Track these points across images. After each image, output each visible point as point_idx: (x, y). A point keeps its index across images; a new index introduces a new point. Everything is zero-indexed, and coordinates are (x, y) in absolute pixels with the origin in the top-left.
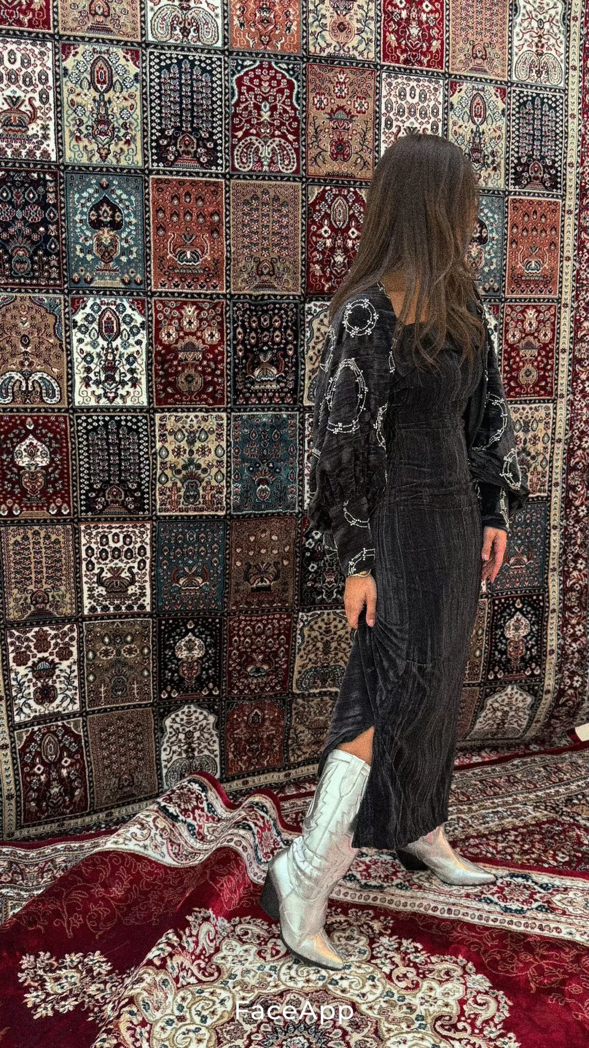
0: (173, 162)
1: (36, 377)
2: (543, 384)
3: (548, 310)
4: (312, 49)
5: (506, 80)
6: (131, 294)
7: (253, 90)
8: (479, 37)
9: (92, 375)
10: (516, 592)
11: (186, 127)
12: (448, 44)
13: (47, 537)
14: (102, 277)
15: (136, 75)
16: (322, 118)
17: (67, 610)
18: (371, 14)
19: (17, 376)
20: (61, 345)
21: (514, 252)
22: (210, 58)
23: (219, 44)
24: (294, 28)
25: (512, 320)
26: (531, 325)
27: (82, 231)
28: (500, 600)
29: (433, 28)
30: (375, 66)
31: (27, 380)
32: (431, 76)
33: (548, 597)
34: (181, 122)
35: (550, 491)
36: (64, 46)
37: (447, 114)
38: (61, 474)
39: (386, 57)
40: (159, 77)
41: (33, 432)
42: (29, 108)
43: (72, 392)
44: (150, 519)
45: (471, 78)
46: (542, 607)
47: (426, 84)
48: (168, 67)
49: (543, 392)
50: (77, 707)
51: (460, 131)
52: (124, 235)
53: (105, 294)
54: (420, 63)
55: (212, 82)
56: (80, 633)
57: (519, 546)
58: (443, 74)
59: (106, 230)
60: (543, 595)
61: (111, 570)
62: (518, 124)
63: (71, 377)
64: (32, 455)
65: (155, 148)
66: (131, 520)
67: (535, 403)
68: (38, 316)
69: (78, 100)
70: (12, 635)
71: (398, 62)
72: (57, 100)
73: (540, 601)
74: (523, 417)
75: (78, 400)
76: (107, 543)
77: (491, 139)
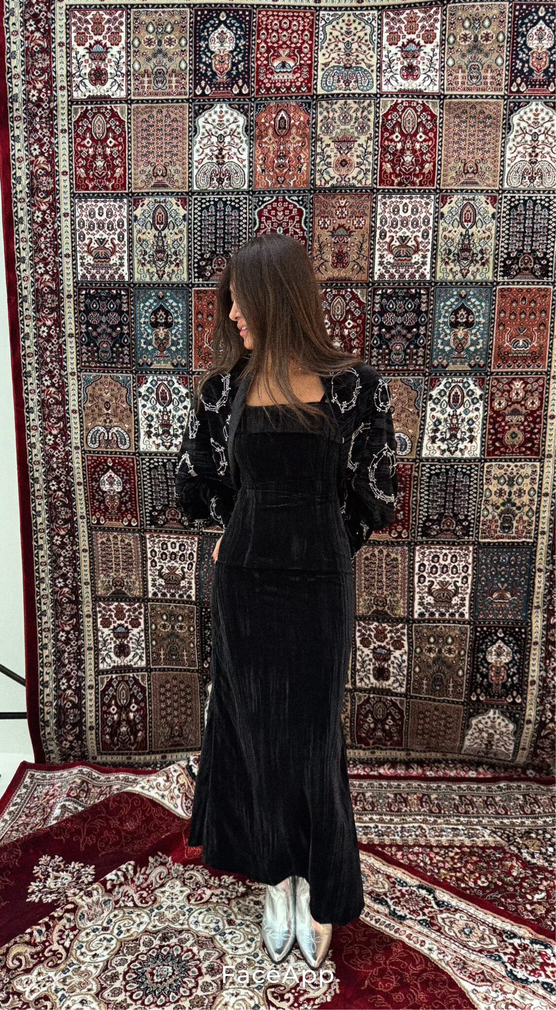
0: (209, 278)
1: (114, 430)
2: (529, 445)
3: (537, 381)
4: (318, 183)
5: (497, 188)
6: (178, 373)
7: (270, 219)
8: (471, 156)
9: (152, 430)
10: (499, 623)
11: (220, 251)
12: (440, 165)
13: (122, 541)
14: (159, 362)
15: (184, 216)
16: (325, 236)
17: (137, 593)
18: (370, 149)
19: (102, 430)
20: (130, 409)
21: (501, 334)
22: (238, 198)
23: (246, 187)
24: (304, 168)
25: (498, 390)
26: (517, 394)
27: (145, 330)
28: (482, 628)
29: (426, 154)
30: (372, 190)
31: (108, 432)
32: (423, 193)
33: (531, 630)
34: (215, 247)
35: (537, 538)
36: (135, 200)
37: (437, 222)
38: (130, 498)
39: (381, 182)
40: (201, 216)
41: (112, 468)
42: (111, 245)
43: (138, 441)
44: (198, 534)
45: (462, 190)
46: (525, 639)
47: (418, 200)
48: (207, 208)
49: (529, 452)
50: (143, 664)
51: (450, 235)
52: (174, 332)
53: (160, 374)
54: (413, 183)
55: (240, 216)
56: (145, 610)
57: (503, 583)
58: (435, 190)
59: (161, 328)
60: (525, 629)
61: (168, 568)
62: (508, 224)
63: (137, 431)
64: (111, 484)
65: (197, 268)
66: (186, 533)
67: (520, 461)
68: (116, 389)
69: (143, 237)
70: (100, 606)
71: (392, 185)
72: (129, 238)
73: (522, 633)
74: (508, 473)
75: (143, 447)
76: (167, 548)
77: (480, 240)
